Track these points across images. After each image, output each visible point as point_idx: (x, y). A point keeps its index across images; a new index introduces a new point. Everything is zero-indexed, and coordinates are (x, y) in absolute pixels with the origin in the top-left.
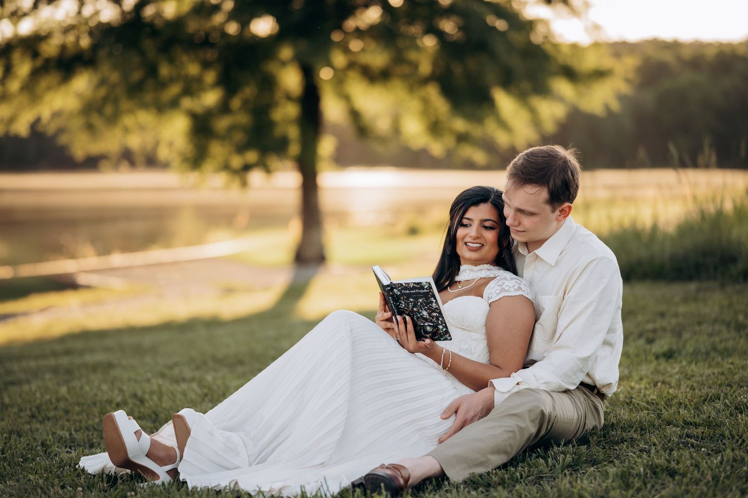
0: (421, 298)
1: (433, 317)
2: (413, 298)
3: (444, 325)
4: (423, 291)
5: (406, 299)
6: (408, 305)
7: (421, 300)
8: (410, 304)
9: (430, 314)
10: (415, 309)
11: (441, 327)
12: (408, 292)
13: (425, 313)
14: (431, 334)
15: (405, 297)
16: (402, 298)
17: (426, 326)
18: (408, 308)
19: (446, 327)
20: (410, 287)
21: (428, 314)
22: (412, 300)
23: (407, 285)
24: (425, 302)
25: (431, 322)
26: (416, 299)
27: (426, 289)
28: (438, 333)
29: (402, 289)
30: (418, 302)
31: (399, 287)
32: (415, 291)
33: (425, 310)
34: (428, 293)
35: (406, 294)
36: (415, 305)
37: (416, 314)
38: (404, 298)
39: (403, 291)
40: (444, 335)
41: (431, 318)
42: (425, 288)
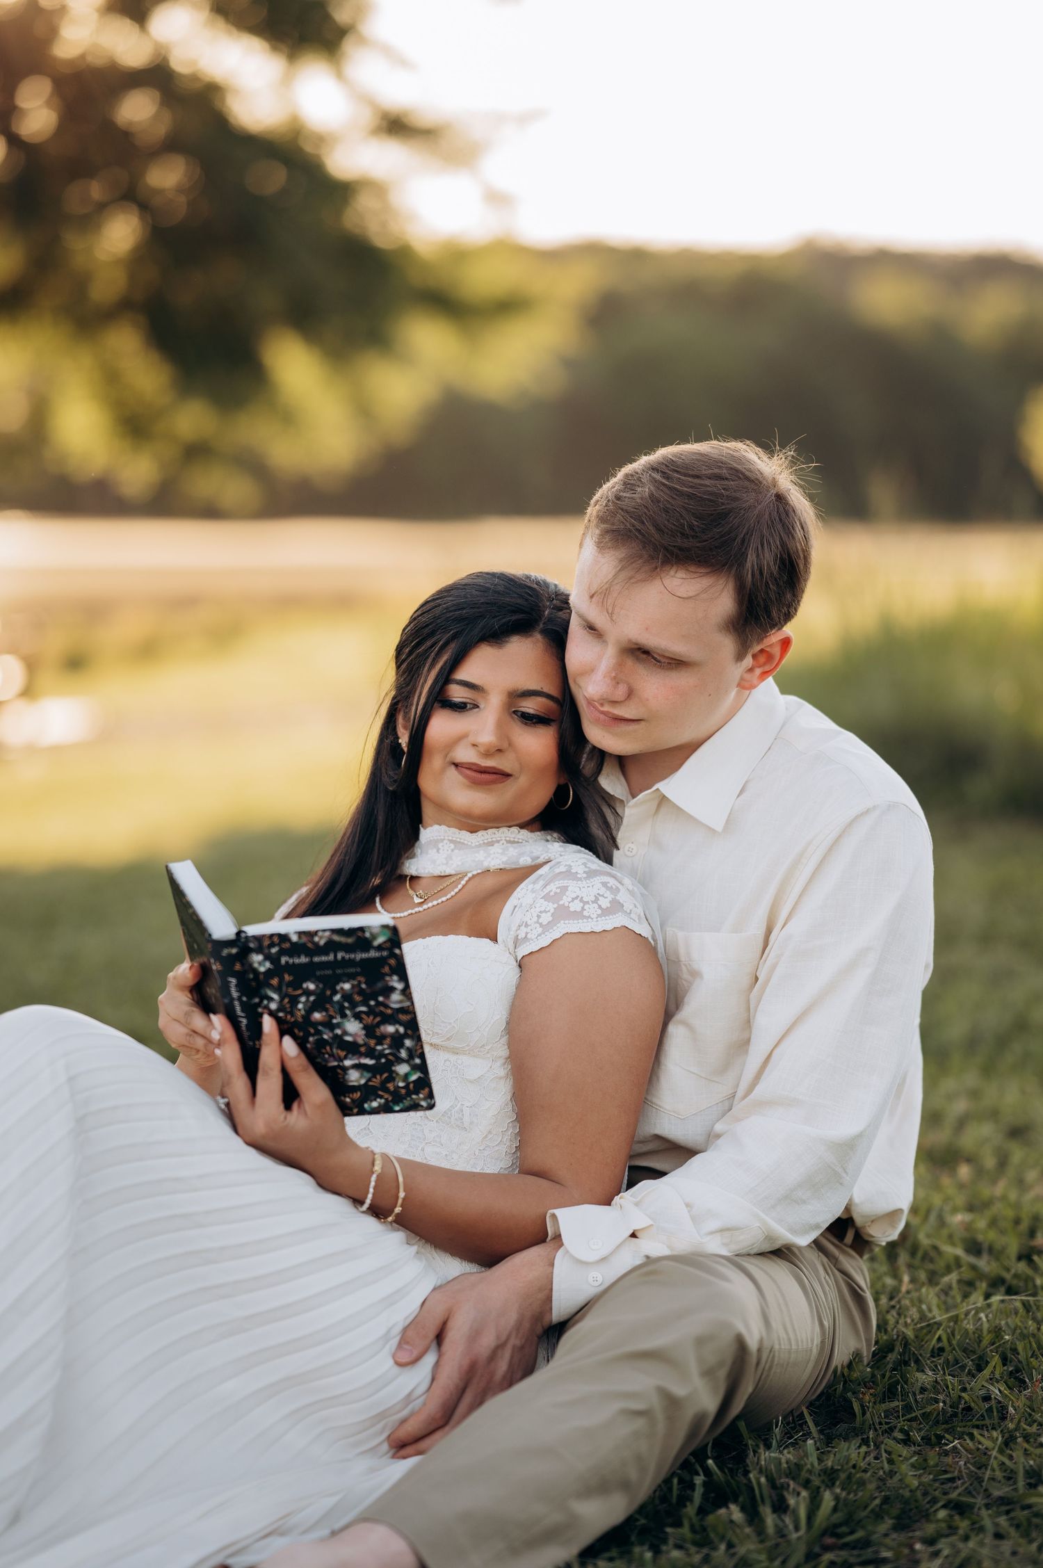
0: (350, 977)
1: (381, 1039)
2: (317, 980)
3: (418, 1061)
4: (364, 956)
5: (289, 984)
6: (294, 1001)
7: (347, 986)
8: (303, 999)
9: (370, 1031)
10: (317, 1016)
11: (403, 1069)
12: (303, 959)
13: (353, 1028)
14: (357, 1095)
15: (287, 978)
16: (275, 982)
17: (345, 1069)
18: (292, 1014)
19: (423, 1068)
20: (316, 944)
21: (365, 1028)
22: (312, 986)
23: (304, 939)
24: (361, 992)
25: (370, 1053)
26: (330, 983)
27: (380, 948)
28: (387, 1090)
29: (282, 952)
30: (335, 992)
31: (272, 945)
32: (331, 957)
33: (357, 1016)
34: (381, 961)
35: (289, 968)
36: (321, 1002)
37: (319, 1033)
38: (281, 980)
39: (283, 960)
40: (409, 1093)
41: (372, 1042)
42: (376, 943)
